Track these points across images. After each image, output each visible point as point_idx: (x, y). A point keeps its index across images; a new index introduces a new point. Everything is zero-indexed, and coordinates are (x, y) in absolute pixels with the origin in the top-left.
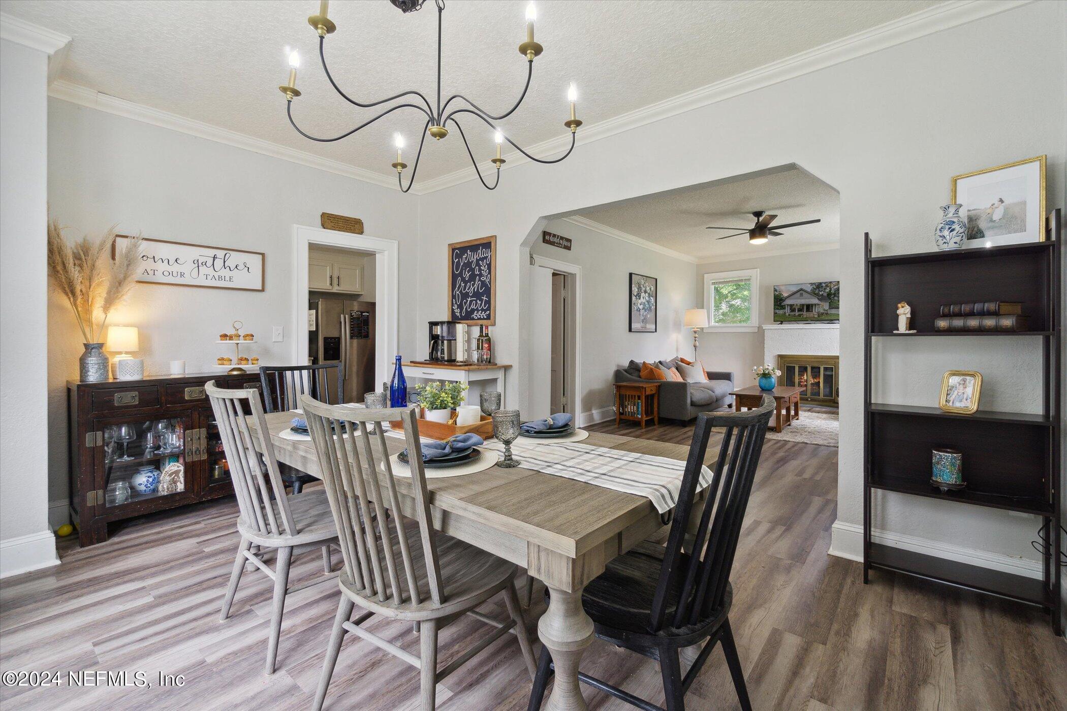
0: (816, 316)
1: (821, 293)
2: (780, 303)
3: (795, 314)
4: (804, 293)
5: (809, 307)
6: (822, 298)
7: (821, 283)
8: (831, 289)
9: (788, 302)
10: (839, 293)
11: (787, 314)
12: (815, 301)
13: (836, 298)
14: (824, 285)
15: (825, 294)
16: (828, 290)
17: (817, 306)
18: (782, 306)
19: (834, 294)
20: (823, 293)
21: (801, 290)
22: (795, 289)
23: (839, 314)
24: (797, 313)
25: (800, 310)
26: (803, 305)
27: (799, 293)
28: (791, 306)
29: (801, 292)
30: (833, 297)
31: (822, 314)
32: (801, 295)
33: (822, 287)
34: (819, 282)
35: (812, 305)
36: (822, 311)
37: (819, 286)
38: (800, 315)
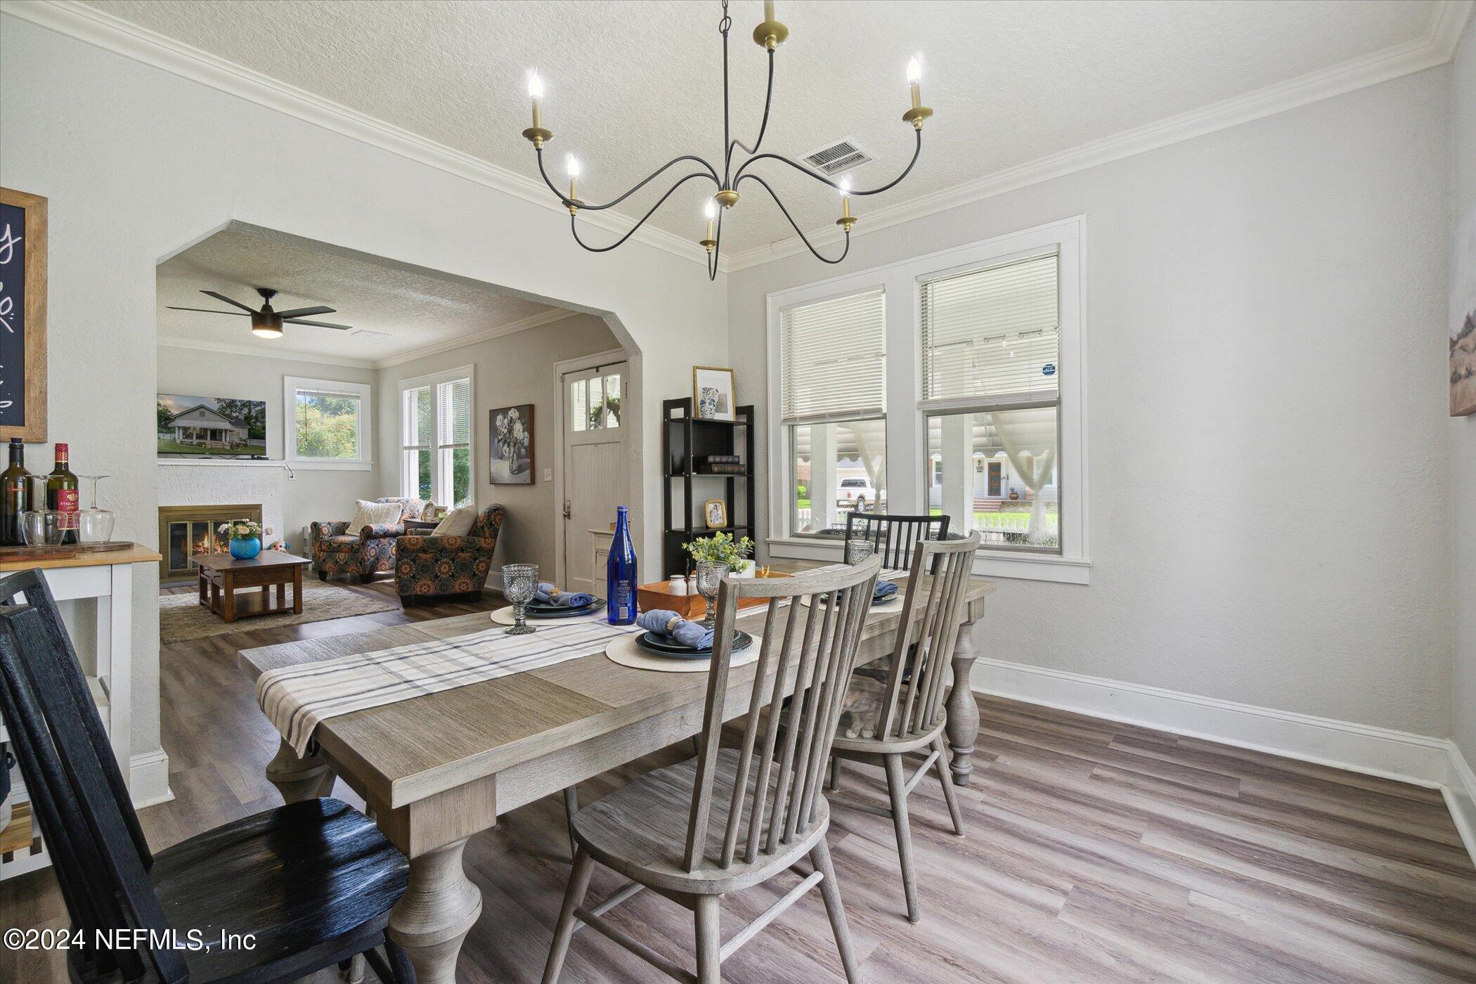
0: (228, 448)
1: (234, 415)
2: (166, 424)
3: (192, 442)
4: (206, 412)
5: (215, 434)
6: (236, 422)
7: (233, 401)
8: (250, 410)
9: (181, 423)
10: (264, 417)
11: (178, 441)
12: (225, 425)
13: (258, 424)
14: (239, 404)
15: (242, 417)
16: (246, 411)
17: (228, 433)
18: (169, 429)
19: (256, 418)
20: (237, 414)
21: (202, 407)
22: (191, 405)
23: (265, 448)
24: (195, 441)
25: (199, 437)
26: (205, 430)
27: (197, 413)
28: (185, 429)
29: (202, 410)
30: (255, 422)
31: (238, 445)
32: (202, 414)
33: (236, 406)
34: (232, 398)
35: (221, 431)
36: (237, 440)
37: (232, 404)
38: (199, 445)
